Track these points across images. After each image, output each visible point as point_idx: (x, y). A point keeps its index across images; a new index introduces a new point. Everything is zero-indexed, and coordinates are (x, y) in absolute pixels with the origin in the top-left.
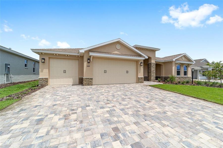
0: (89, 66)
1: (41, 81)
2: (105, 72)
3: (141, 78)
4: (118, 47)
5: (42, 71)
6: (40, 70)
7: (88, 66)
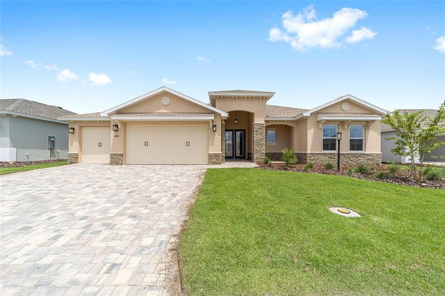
0: (118, 136)
1: (71, 157)
2: (146, 144)
3: (216, 155)
4: (166, 101)
5: (71, 145)
6: (69, 142)
7: (116, 136)
